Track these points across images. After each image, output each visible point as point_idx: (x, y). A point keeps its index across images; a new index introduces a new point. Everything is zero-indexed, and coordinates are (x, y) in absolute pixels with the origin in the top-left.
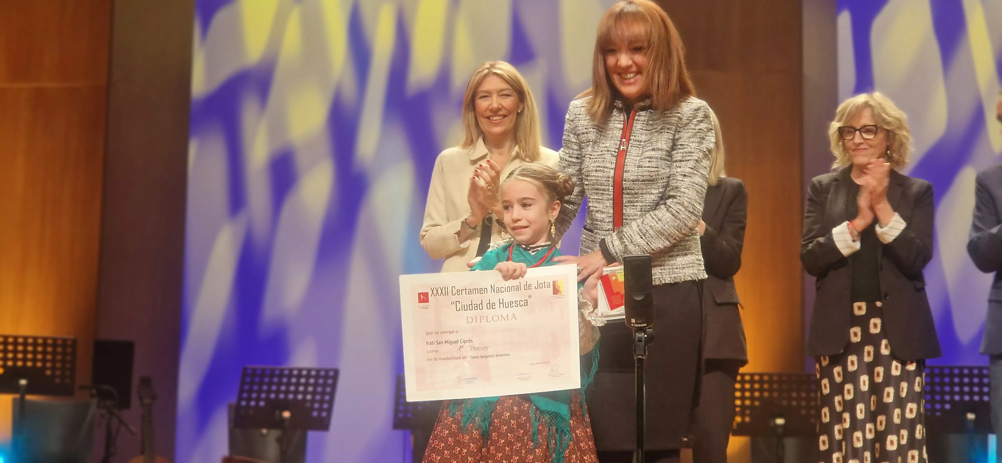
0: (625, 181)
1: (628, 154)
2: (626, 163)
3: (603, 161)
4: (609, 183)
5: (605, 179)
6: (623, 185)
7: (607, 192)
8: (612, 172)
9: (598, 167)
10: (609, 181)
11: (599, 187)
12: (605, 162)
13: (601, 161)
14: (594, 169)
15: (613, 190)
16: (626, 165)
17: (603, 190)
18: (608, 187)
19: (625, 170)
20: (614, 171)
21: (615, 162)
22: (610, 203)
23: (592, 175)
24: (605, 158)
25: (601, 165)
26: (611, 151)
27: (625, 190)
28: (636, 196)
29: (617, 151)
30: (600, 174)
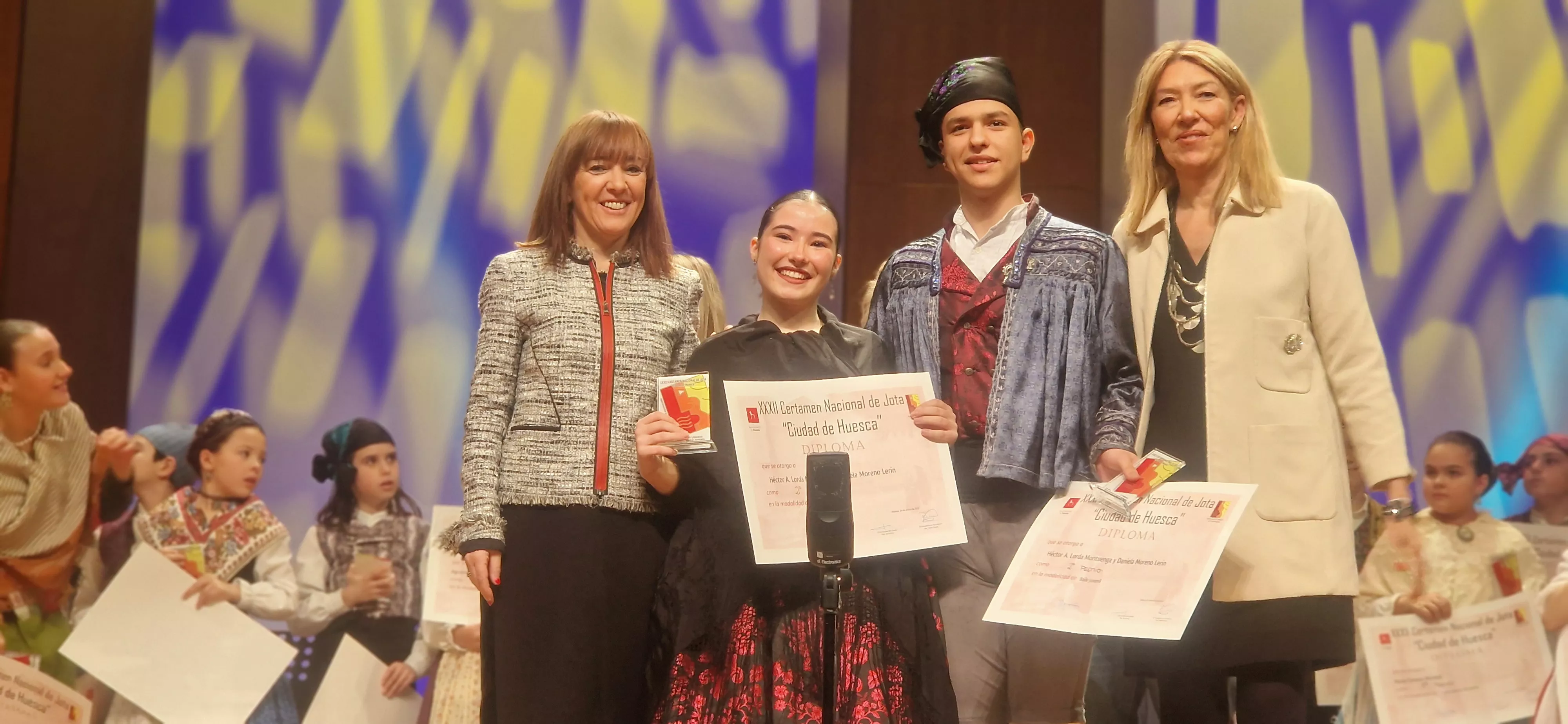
0: (619, 356)
1: (615, 319)
2: (616, 333)
3: (583, 327)
4: (594, 357)
5: (589, 352)
6: (616, 361)
7: (591, 371)
8: (599, 342)
9: (576, 334)
10: (594, 355)
11: (578, 363)
12: (586, 328)
13: (579, 327)
14: (571, 337)
15: (600, 368)
16: (618, 334)
17: (584, 367)
18: (593, 364)
19: (618, 342)
20: (600, 340)
21: (600, 329)
22: (594, 387)
23: (568, 345)
24: (584, 324)
25: (581, 331)
26: (590, 314)
27: (618, 369)
28: (630, 379)
29: (598, 314)
30: (582, 344)
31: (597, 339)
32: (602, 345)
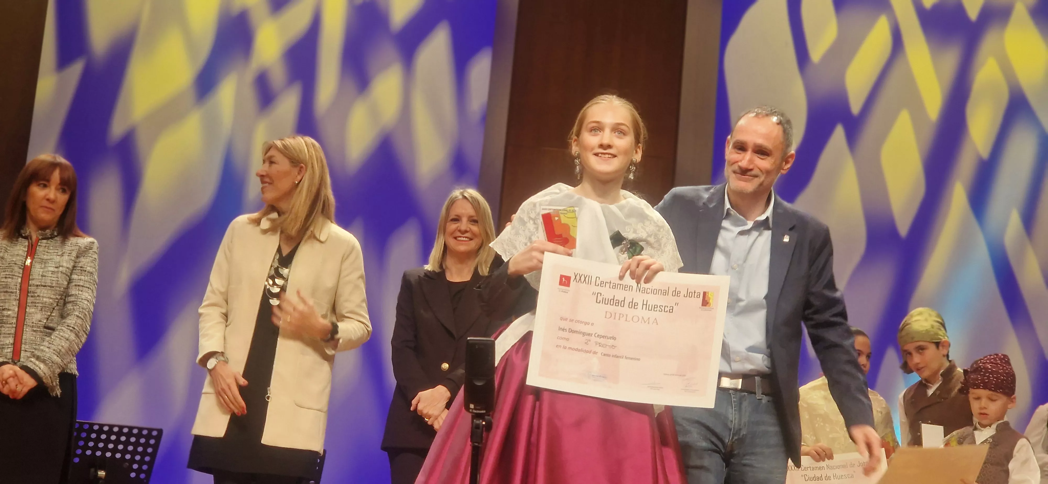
2: (31, 274)
4: (16, 287)
6: (29, 289)
8: (20, 280)
15: (19, 293)
17: (10, 292)
19: (32, 279)
28: (38, 298)
31: (19, 278)
32: (21, 281)
